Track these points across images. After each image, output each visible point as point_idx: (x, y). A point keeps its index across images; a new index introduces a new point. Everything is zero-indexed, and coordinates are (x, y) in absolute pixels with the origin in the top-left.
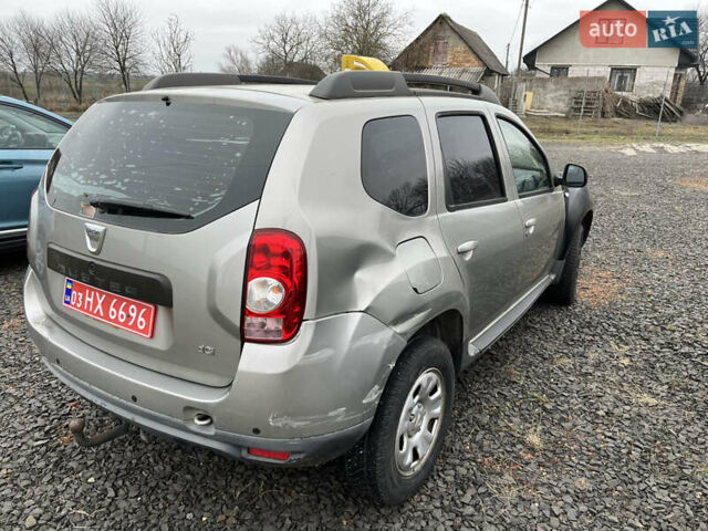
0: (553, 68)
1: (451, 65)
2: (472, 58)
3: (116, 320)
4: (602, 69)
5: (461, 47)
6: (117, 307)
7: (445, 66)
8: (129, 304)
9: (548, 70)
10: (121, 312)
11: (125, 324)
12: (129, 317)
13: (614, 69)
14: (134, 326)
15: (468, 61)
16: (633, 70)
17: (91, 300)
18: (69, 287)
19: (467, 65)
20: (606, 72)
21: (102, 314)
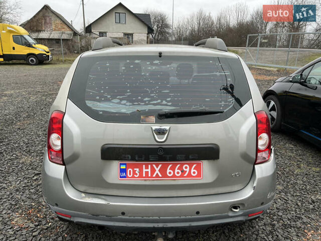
0: (100, 33)
1: (55, 30)
2: (65, 27)
3: (174, 176)
4: (120, 34)
5: (58, 21)
6: (173, 169)
7: (52, 30)
8: (182, 165)
9: (98, 33)
10: (176, 171)
11: (182, 176)
12: (183, 172)
13: (125, 34)
14: (189, 175)
15: (64, 28)
16: (132, 35)
17: (149, 170)
18: (123, 167)
19: (63, 30)
20: (121, 35)
21: (160, 176)
